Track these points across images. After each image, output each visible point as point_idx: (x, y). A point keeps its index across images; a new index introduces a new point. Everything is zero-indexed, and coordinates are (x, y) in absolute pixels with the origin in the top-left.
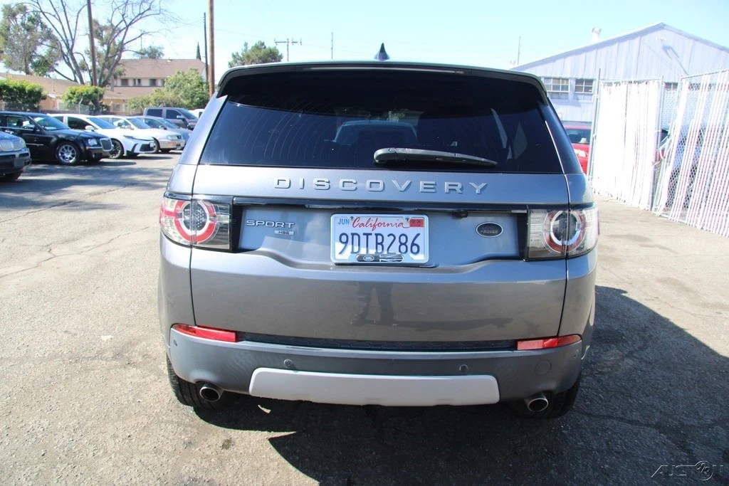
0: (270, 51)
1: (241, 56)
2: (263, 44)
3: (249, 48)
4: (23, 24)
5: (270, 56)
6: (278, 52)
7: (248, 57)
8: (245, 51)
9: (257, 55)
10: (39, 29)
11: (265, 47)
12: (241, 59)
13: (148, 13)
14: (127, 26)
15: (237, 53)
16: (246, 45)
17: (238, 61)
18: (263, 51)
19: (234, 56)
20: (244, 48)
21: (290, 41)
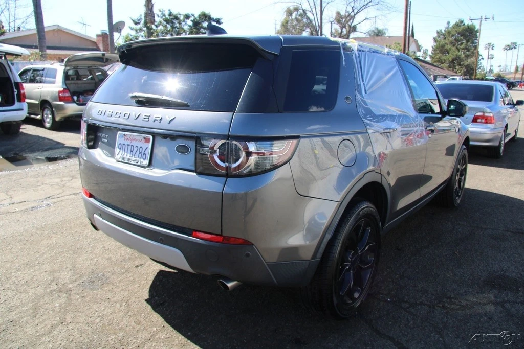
0: (468, 27)
1: (444, 32)
2: (462, 22)
3: (451, 26)
4: (296, 18)
5: (468, 31)
6: (475, 27)
7: (449, 33)
8: (447, 28)
9: (456, 31)
10: (305, 20)
11: (464, 24)
12: (444, 35)
13: (370, 4)
14: (355, 15)
15: (441, 30)
16: (448, 23)
17: (441, 36)
18: (462, 27)
19: (438, 32)
20: (446, 25)
21: (484, 17)
